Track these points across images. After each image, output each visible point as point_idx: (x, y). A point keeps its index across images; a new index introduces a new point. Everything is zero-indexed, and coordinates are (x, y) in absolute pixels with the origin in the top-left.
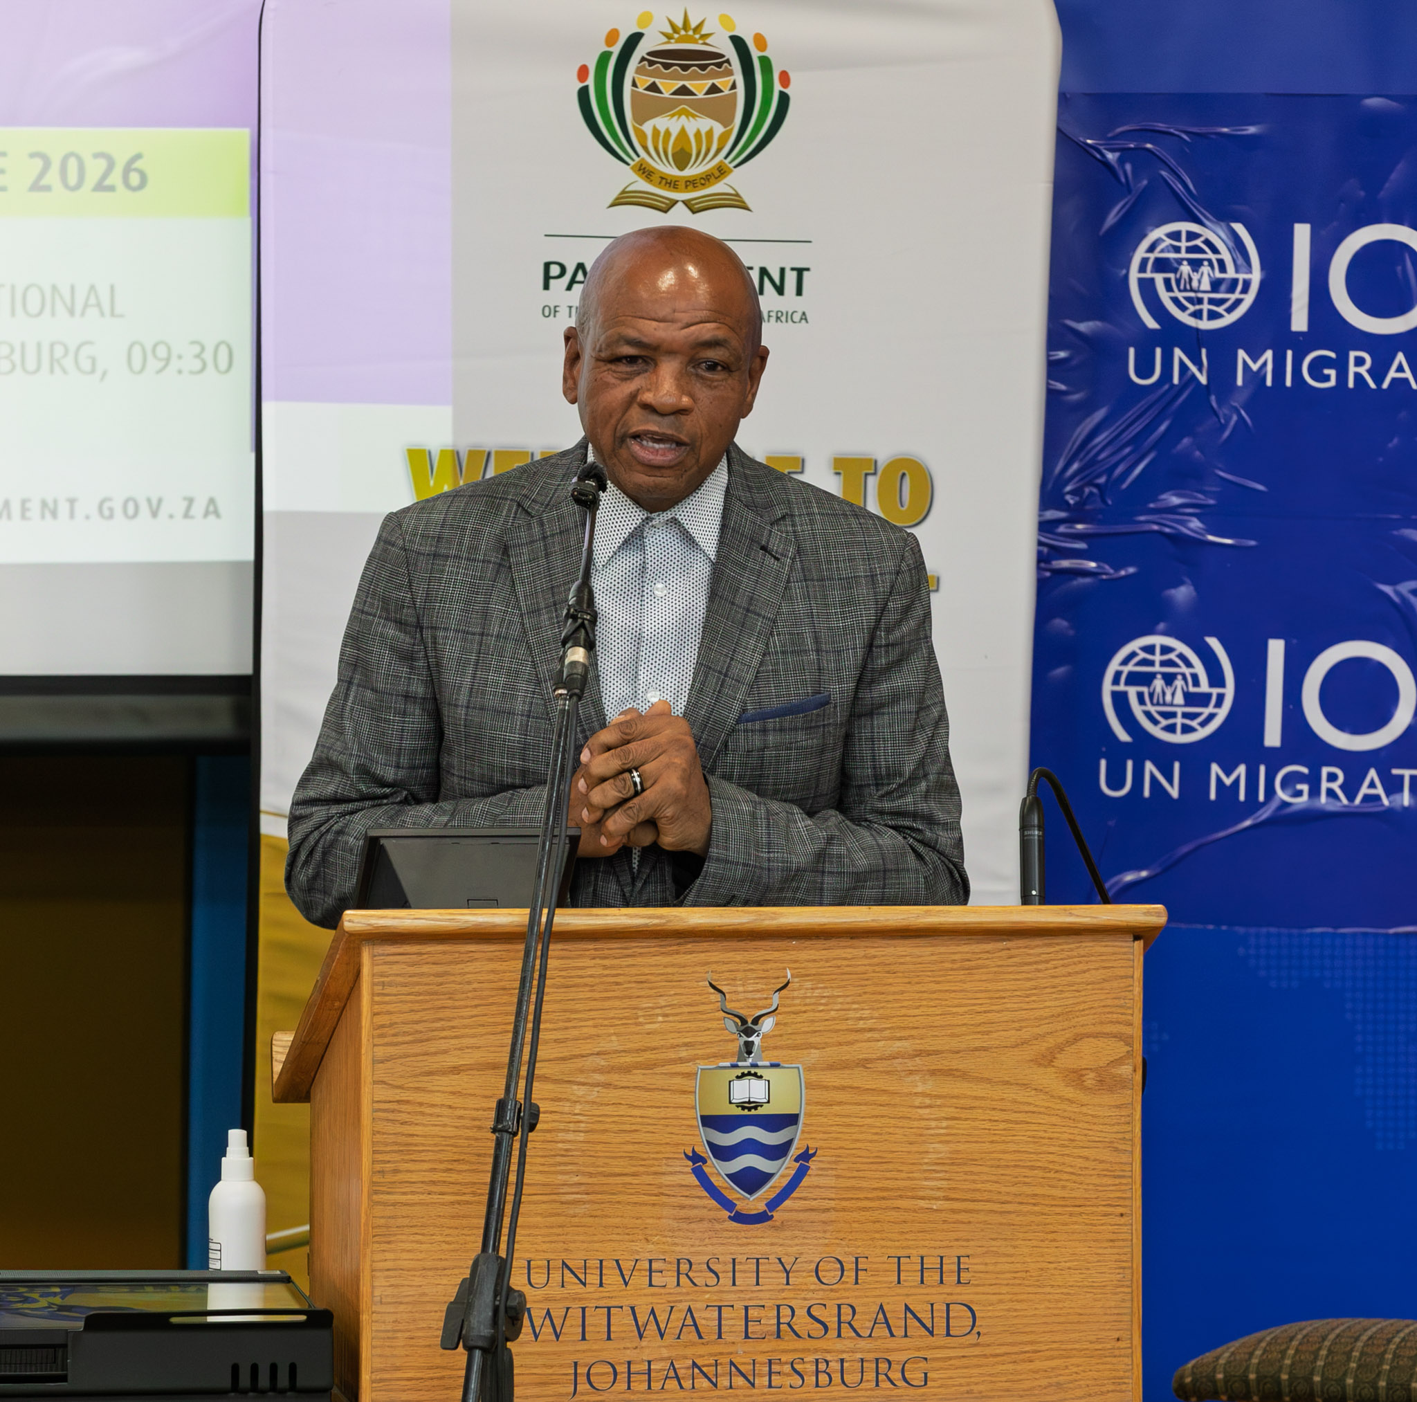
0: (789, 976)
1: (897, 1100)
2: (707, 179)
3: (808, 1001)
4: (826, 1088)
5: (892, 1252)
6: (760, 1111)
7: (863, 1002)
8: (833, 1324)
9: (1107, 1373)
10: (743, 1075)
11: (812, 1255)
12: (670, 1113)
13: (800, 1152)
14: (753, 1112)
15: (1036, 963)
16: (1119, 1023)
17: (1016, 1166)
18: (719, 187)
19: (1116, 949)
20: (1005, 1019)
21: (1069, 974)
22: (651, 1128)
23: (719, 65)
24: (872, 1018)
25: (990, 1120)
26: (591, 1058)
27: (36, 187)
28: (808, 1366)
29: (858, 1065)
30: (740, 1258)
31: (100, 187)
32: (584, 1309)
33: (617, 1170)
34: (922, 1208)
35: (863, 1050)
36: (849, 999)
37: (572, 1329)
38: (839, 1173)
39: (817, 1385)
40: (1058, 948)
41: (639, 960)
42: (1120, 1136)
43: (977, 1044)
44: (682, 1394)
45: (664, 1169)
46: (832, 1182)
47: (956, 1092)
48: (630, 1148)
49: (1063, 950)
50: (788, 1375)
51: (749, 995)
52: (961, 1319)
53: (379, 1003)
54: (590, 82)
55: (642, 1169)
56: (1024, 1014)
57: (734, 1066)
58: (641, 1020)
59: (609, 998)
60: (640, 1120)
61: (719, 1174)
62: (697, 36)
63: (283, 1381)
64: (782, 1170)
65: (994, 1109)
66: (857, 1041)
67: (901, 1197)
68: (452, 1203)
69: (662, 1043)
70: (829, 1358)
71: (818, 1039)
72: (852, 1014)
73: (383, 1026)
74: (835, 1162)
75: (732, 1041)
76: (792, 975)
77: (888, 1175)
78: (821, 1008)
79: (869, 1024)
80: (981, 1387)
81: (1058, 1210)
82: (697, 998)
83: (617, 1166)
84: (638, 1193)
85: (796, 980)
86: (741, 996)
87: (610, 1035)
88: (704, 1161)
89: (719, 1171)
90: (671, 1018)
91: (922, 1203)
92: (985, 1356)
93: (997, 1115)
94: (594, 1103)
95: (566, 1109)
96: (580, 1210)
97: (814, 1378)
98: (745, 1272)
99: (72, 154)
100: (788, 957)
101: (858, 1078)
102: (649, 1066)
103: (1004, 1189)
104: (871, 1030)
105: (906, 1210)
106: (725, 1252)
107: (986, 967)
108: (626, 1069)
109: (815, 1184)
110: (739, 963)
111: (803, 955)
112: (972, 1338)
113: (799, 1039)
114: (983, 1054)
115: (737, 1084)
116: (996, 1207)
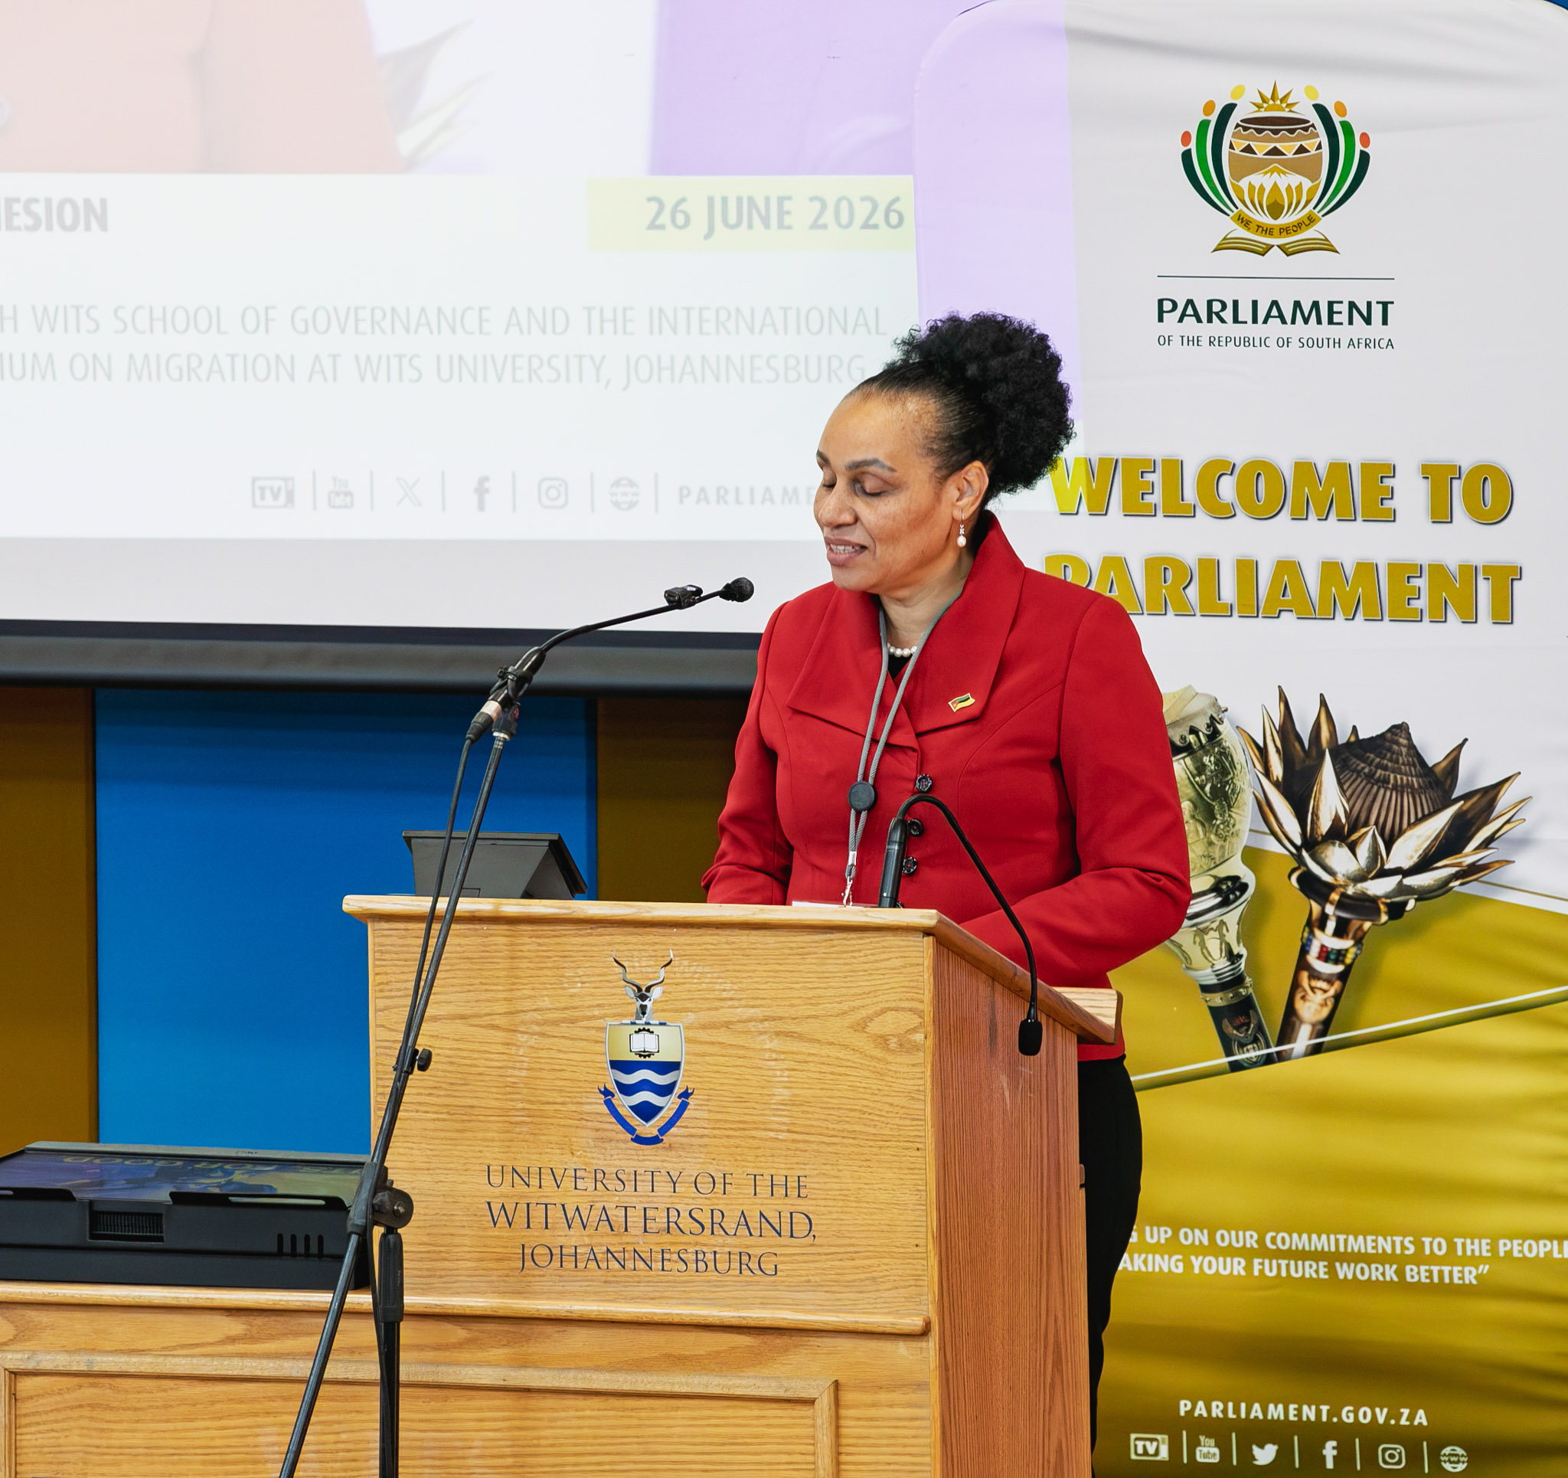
0: (672, 956)
1: (750, 1054)
2: (1298, 226)
3: (686, 975)
4: (701, 1043)
5: (750, 1171)
6: (652, 1059)
7: (726, 978)
8: (708, 1225)
9: (908, 1272)
10: (640, 1030)
11: (692, 1170)
12: (588, 1057)
13: (682, 1091)
14: (647, 1059)
15: (852, 951)
16: (913, 1000)
17: (839, 1108)
18: (1309, 233)
19: (911, 943)
20: (829, 994)
21: (877, 961)
22: (574, 1069)
23: (1306, 129)
24: (732, 990)
25: (820, 1072)
26: (531, 1013)
27: (815, 225)
28: (690, 1255)
29: (722, 1026)
30: (640, 1171)
31: (866, 226)
32: (528, 1204)
33: (551, 1100)
34: (771, 1138)
35: (725, 1014)
36: (715, 975)
37: (520, 1219)
38: (710, 1108)
39: (697, 1271)
40: (867, 941)
41: (564, 939)
42: (917, 1088)
43: (809, 1013)
44: (600, 1273)
45: (584, 1100)
46: (706, 1115)
47: (795, 1049)
48: (559, 1083)
49: (871, 942)
50: (676, 1262)
51: (643, 970)
52: (801, 1226)
53: (379, 966)
54: (1193, 146)
55: (568, 1100)
56: (844, 991)
57: (633, 1023)
58: (566, 985)
59: (542, 968)
60: (566, 1062)
61: (624, 1106)
62: (1284, 105)
63: (314, 1249)
64: (669, 1104)
65: (823, 1063)
66: (722, 1007)
67: (756, 1129)
68: (434, 1120)
69: (581, 1003)
70: (705, 1251)
71: (692, 1005)
72: (717, 987)
73: (382, 983)
74: (708, 1100)
75: (631, 1004)
76: (674, 956)
77: (746, 1111)
78: (696, 981)
79: (730, 995)
80: (817, 1279)
81: (871, 1143)
82: (606, 970)
83: (550, 1097)
84: (566, 1118)
85: (677, 959)
86: (637, 970)
87: (543, 996)
88: (613, 1096)
89: (623, 1103)
90: (587, 985)
91: (772, 1134)
92: (819, 1254)
93: (825, 1068)
94: (532, 1047)
95: (513, 1052)
96: (525, 1129)
97: (695, 1265)
98: (643, 1181)
99: (843, 198)
100: (672, 942)
101: (723, 1036)
102: (573, 1021)
103: (831, 1126)
104: (731, 999)
105: (761, 1139)
106: (629, 1166)
107: (815, 953)
108: (555, 1023)
109: (694, 1116)
110: (636, 944)
111: (682, 940)
112: (810, 1239)
113: (679, 1005)
114: (813, 1020)
115: (635, 1037)
116: (825, 1139)
